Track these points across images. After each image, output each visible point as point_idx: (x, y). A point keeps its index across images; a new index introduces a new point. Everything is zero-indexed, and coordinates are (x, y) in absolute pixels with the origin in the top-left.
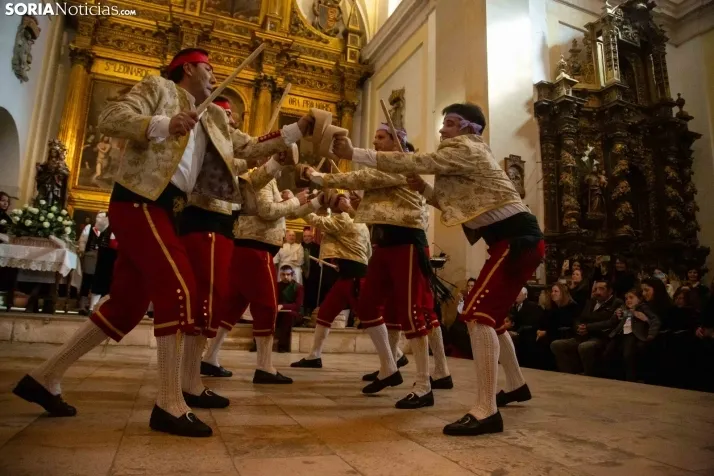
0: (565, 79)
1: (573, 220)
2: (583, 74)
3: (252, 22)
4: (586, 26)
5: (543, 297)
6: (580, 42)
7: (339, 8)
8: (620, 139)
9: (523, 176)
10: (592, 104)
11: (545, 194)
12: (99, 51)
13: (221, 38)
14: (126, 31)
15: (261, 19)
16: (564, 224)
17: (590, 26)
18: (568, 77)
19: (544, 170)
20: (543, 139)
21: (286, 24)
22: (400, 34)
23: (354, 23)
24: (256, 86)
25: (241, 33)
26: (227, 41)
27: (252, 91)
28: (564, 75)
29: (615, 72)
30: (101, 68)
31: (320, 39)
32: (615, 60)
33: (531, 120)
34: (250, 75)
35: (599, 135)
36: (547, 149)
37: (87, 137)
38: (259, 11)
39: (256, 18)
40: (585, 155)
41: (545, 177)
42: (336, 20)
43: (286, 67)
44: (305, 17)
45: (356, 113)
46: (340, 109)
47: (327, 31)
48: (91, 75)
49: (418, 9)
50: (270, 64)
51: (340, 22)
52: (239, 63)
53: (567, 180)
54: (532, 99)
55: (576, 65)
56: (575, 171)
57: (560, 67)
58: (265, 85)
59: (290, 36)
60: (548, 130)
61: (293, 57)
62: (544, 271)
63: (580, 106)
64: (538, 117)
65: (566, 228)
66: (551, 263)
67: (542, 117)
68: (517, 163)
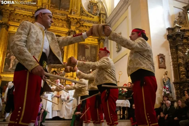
0: (177, 26)
1: (184, 76)
2: (184, 24)
3: (67, 11)
4: (183, 8)
5: (176, 105)
6: (181, 13)
7: (97, 6)
9: (165, 61)
11: (173, 67)
12: (11, 23)
13: (56, 18)
14: (21, 16)
15: (70, 11)
16: (181, 77)
17: (184, 7)
18: (178, 25)
19: (172, 58)
20: (171, 48)
21: (79, 12)
22: (119, 14)
23: (103, 11)
24: (69, 34)
25: (63, 16)
26: (58, 19)
28: (177, 25)
30: (12, 29)
31: (91, 17)
33: (166, 41)
34: (67, 30)
36: (173, 51)
37: (7, 54)
38: (69, 8)
39: (68, 10)
40: (186, 52)
41: (173, 61)
42: (96, 10)
43: (79, 27)
44: (86, 9)
45: (105, 42)
46: (99, 41)
47: (93, 14)
48: (8, 32)
49: (124, 5)
50: (73, 26)
51: (98, 10)
52: (63, 26)
53: (181, 61)
54: (166, 34)
55: (180, 21)
56: (183, 58)
57: (175, 22)
58: (72, 33)
59: (80, 16)
60: (172, 44)
61: (82, 23)
62: (175, 95)
63: (183, 35)
64: (168, 40)
65: (182, 79)
66: (177, 92)
67: (170, 40)
68: (162, 56)
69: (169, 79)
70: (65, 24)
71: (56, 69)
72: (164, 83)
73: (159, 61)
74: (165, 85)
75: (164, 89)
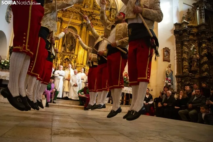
0: (185, 22)
1: (187, 70)
2: (192, 21)
3: (81, 5)
4: (192, 4)
6: (190, 10)
7: (109, 1)
8: (205, 43)
9: (169, 55)
10: (195, 30)
11: (177, 61)
15: (83, 5)
16: (184, 71)
17: (194, 4)
18: (186, 21)
19: (177, 53)
20: (177, 43)
21: (91, 6)
23: (114, 6)
24: (81, 26)
25: (77, 9)
26: (73, 11)
27: (80, 27)
28: (184, 21)
29: (203, 20)
32: (203, 15)
33: (172, 36)
34: (80, 22)
35: (197, 41)
36: (178, 46)
38: (83, 2)
39: (82, 4)
40: (191, 48)
41: (177, 55)
44: (98, 4)
51: (109, 6)
52: (76, 19)
53: (185, 56)
54: (173, 29)
55: (189, 17)
56: (188, 53)
57: (183, 18)
58: (84, 25)
59: (93, 10)
60: (179, 39)
61: (94, 16)
62: (176, 87)
63: (190, 31)
64: (175, 35)
65: (184, 73)
66: (179, 85)
67: (176, 35)
68: (167, 50)
69: (172, 72)
70: (78, 17)
71: (68, 57)
72: (167, 75)
73: (164, 54)
74: (167, 77)
75: (166, 81)
